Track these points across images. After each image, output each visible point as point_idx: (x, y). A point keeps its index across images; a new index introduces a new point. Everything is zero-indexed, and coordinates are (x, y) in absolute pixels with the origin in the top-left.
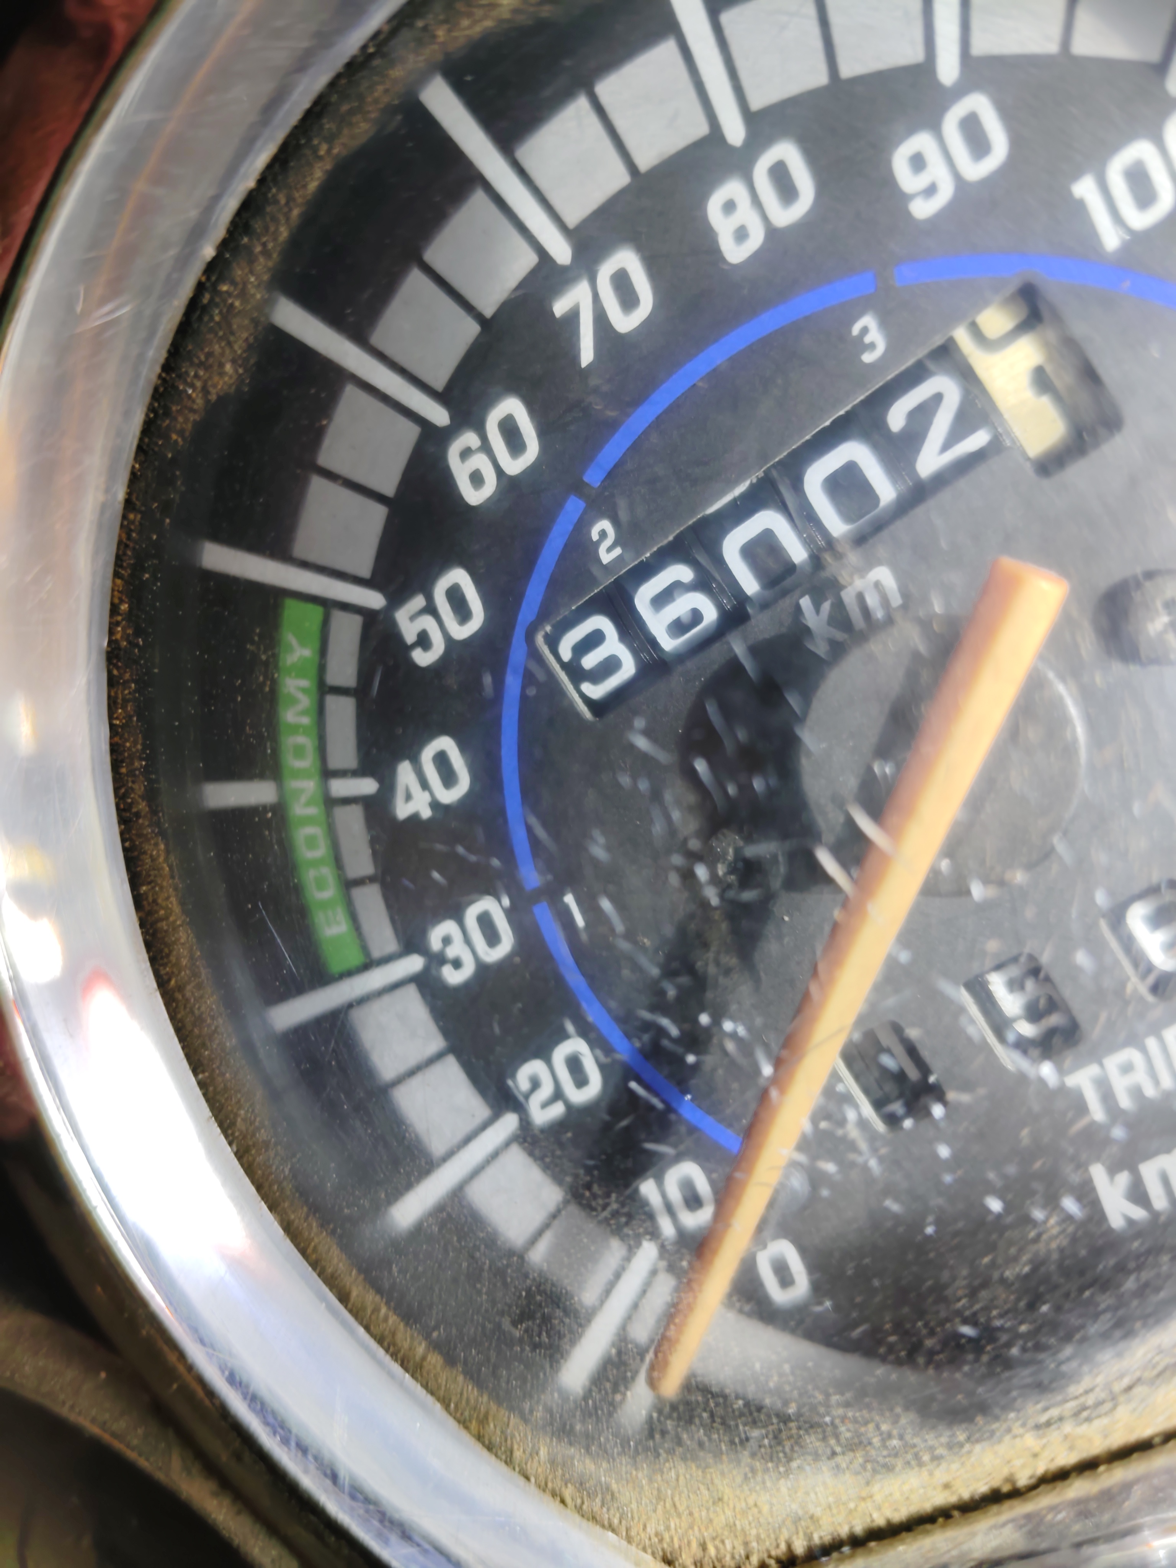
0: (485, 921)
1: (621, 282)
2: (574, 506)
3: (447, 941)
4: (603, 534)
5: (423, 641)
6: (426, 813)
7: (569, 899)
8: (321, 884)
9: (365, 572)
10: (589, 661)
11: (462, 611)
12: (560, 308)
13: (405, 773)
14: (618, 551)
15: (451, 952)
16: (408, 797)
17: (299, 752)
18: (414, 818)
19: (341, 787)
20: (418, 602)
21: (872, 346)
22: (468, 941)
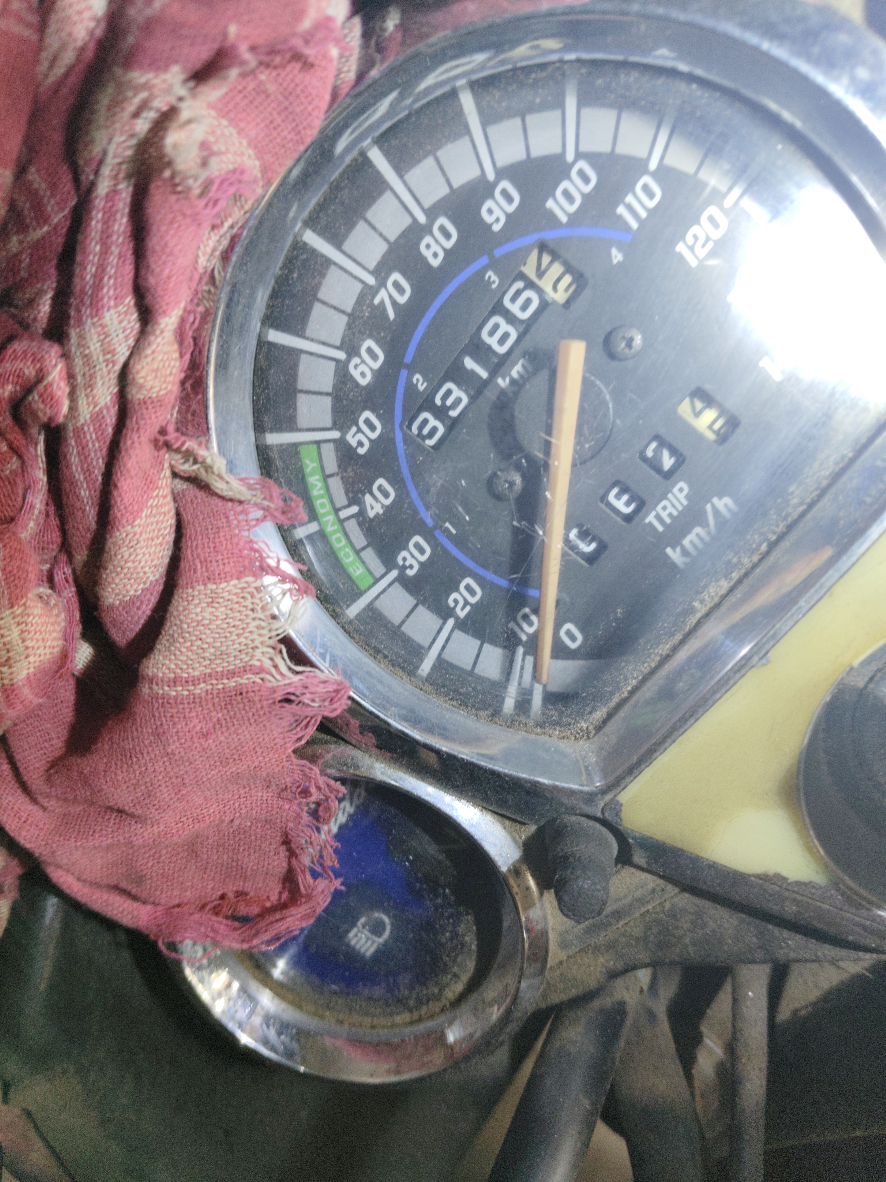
0: (417, 546)
1: (396, 285)
2: (404, 373)
3: (404, 559)
4: (418, 380)
5: (360, 444)
6: (381, 511)
7: (447, 524)
8: (347, 556)
9: (329, 423)
10: (425, 431)
11: (372, 428)
12: (376, 301)
13: (368, 498)
14: (425, 384)
15: (407, 564)
16: (372, 508)
17: (323, 505)
18: (377, 515)
19: (343, 514)
20: (354, 429)
21: (494, 282)
22: (413, 556)
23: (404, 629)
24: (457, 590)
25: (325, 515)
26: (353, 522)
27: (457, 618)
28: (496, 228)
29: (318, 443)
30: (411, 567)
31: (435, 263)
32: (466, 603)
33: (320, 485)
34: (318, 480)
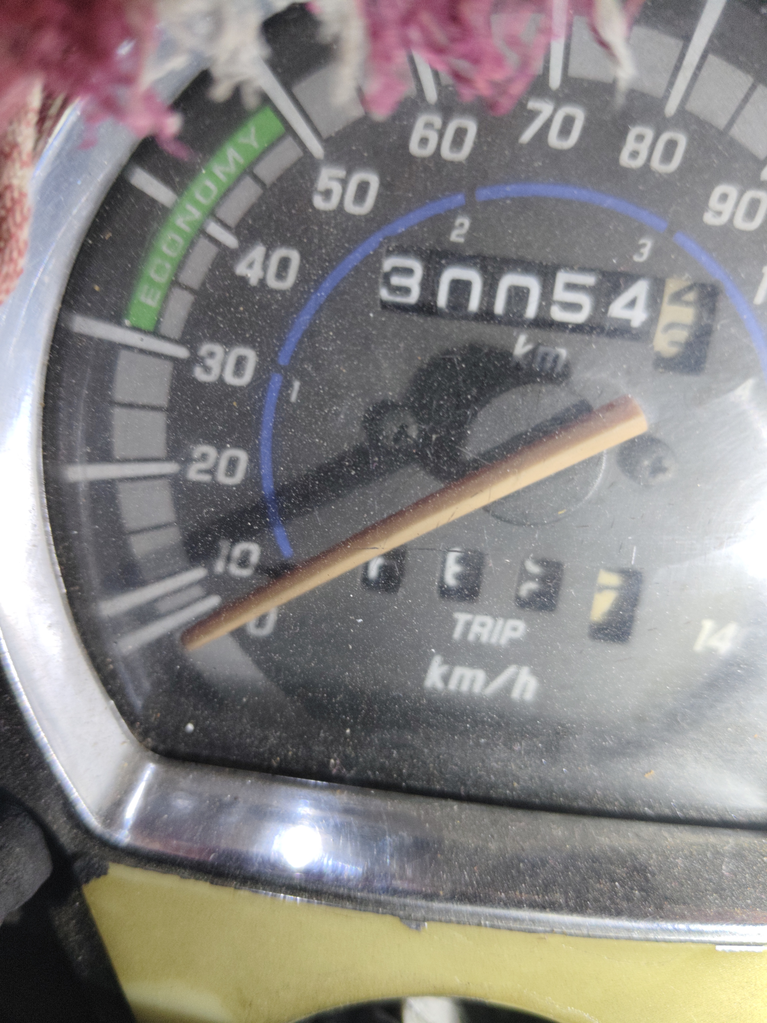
23: (117, 412)
24: (220, 448)
25: (196, 203)
26: (212, 251)
27: (183, 472)
28: (709, 218)
29: (289, 130)
30: (207, 370)
31: (625, 159)
32: (211, 472)
33: (233, 169)
34: (236, 163)
